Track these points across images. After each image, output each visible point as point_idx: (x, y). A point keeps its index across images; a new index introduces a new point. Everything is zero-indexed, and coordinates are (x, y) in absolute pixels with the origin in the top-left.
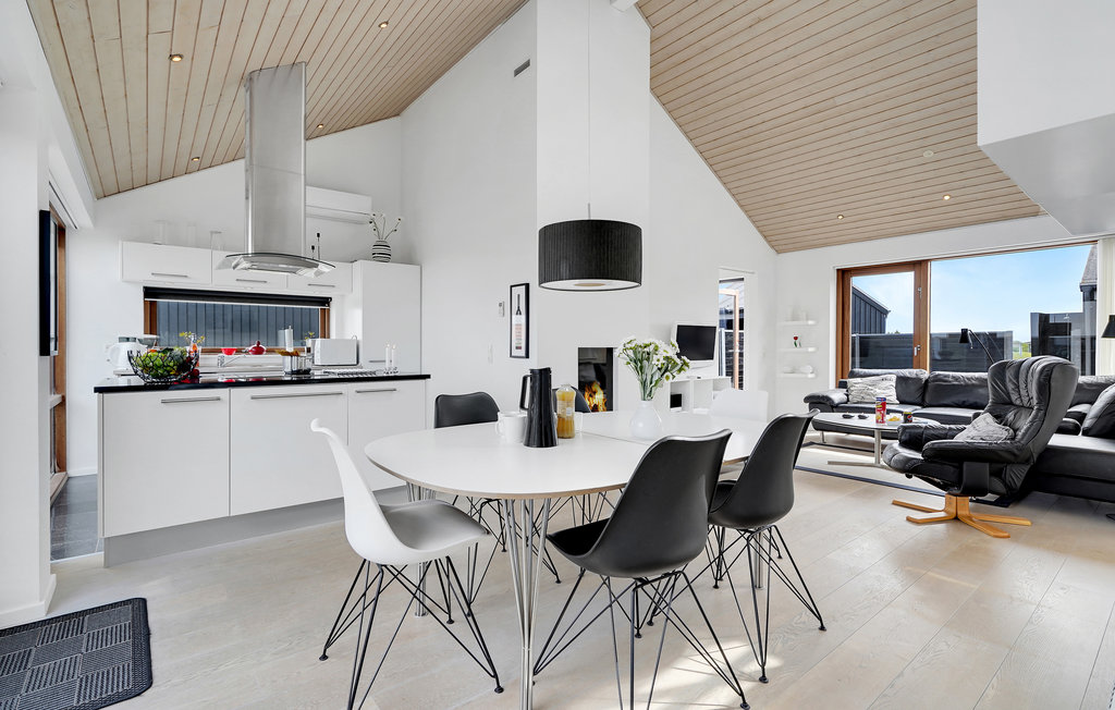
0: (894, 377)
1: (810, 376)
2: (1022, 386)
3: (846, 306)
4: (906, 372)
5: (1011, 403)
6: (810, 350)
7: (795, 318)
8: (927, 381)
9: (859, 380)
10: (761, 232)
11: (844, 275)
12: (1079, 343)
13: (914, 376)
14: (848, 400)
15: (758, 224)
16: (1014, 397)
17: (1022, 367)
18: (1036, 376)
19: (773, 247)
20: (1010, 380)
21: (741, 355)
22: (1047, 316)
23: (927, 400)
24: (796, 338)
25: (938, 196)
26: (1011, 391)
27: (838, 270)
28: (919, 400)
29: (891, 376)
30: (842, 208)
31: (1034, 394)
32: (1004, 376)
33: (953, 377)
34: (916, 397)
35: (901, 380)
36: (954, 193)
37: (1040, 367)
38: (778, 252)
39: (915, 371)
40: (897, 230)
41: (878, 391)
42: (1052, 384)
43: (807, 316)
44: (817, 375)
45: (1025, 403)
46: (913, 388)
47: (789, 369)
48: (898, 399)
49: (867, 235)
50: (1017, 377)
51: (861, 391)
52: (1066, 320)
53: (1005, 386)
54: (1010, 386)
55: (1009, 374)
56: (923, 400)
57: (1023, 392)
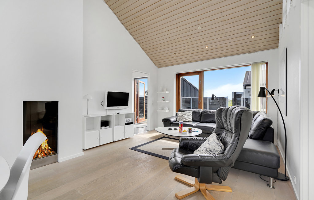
0: (192, 112)
1: (167, 111)
2: (228, 121)
3: (179, 87)
4: (195, 110)
5: (224, 128)
6: (167, 102)
7: (163, 91)
8: (202, 113)
9: (181, 113)
10: (151, 59)
11: (178, 76)
12: (243, 100)
13: (198, 111)
14: (177, 120)
15: (150, 56)
16: (225, 126)
17: (228, 112)
18: (234, 117)
19: (156, 65)
20: (224, 117)
21: (146, 103)
22: (236, 93)
23: (202, 120)
24: (163, 98)
25: (204, 47)
26: (224, 123)
27: (177, 74)
28: (199, 120)
29: (191, 111)
30: (175, 50)
31: (233, 126)
32: (221, 115)
33: (209, 112)
34: (198, 119)
35: (194, 113)
36: (209, 45)
37: (236, 112)
38: (158, 67)
39: (198, 109)
40: (193, 60)
41: (186, 117)
42: (242, 122)
43: (167, 90)
44: (170, 111)
45: (229, 129)
46: (198, 115)
47: (161, 109)
48: (192, 120)
49: (184, 62)
50: (226, 116)
51: (181, 117)
52: (240, 94)
53: (221, 120)
54: (224, 120)
55: (223, 114)
56: (200, 120)
57: (228, 124)
